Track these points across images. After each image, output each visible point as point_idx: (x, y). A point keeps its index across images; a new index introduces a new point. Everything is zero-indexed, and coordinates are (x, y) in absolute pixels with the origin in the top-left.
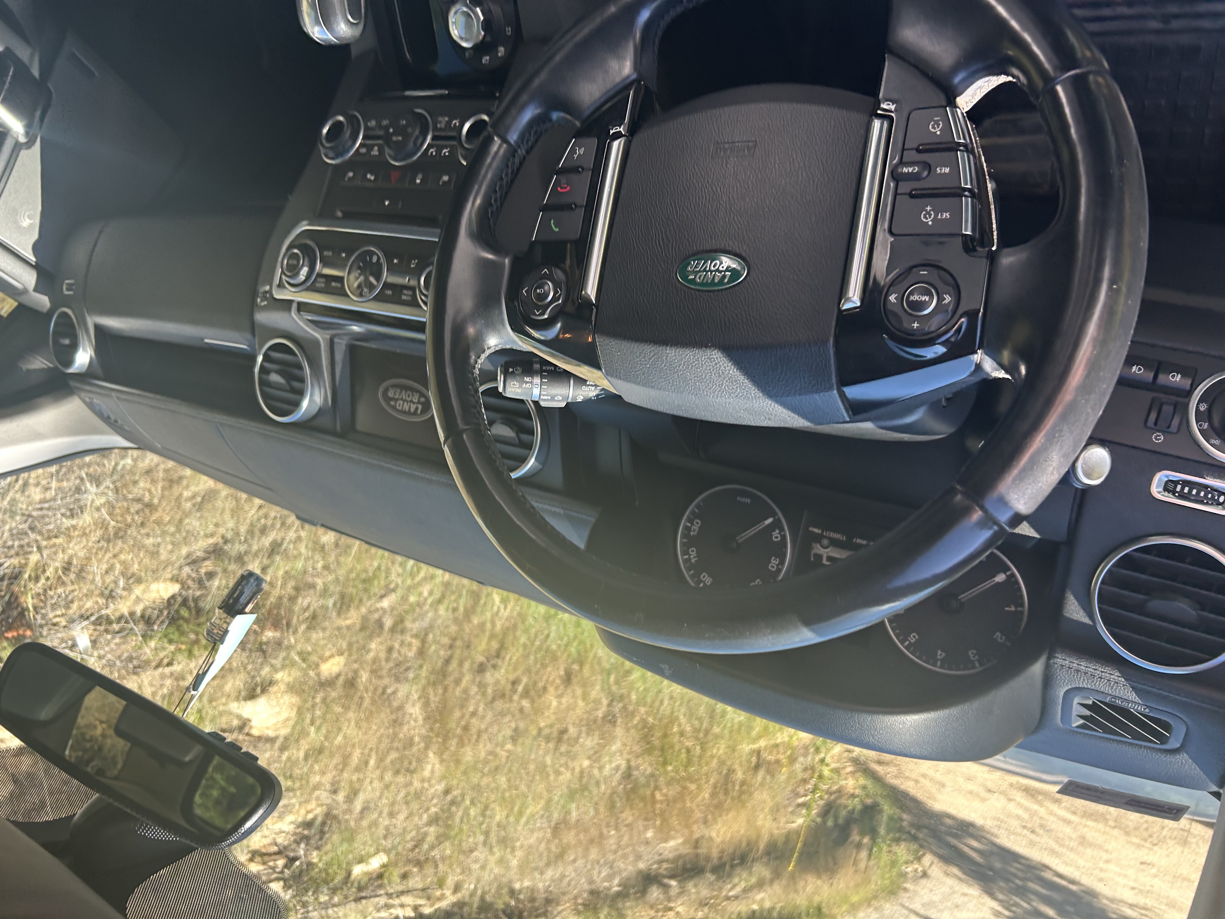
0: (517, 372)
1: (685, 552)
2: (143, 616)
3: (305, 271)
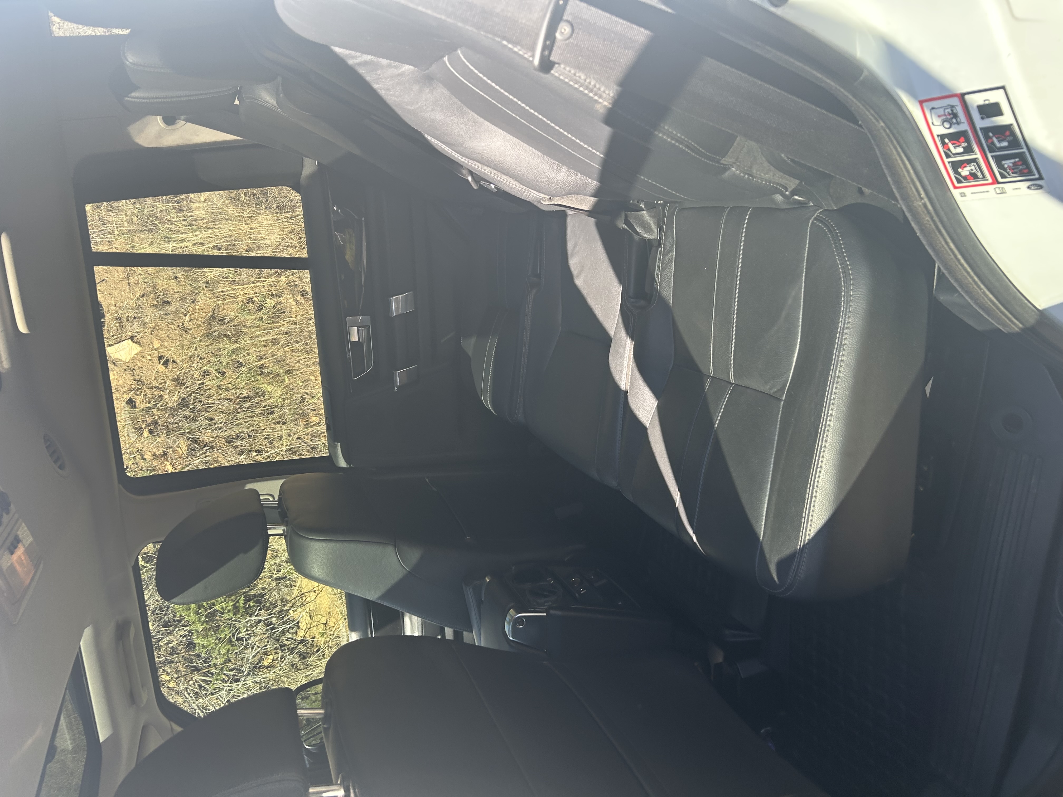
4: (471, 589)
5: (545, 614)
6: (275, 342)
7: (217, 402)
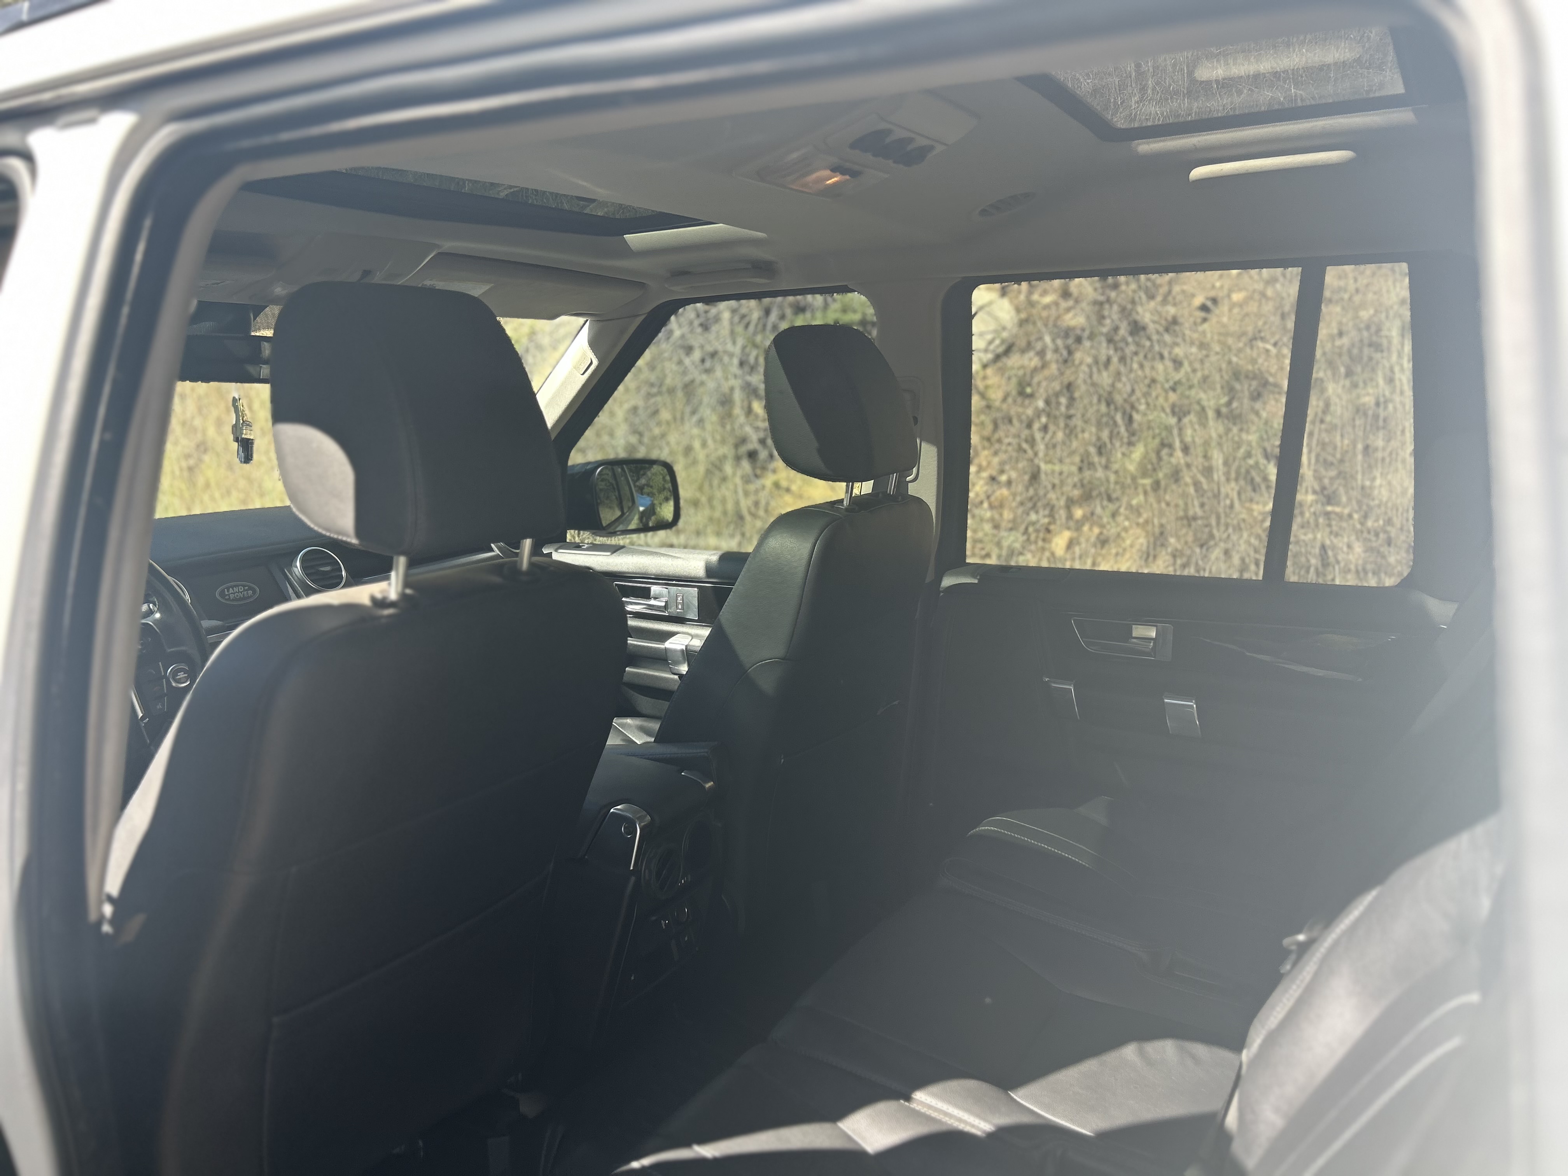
4: (706, 754)
5: (631, 868)
6: (1208, 471)
7: (1132, 376)
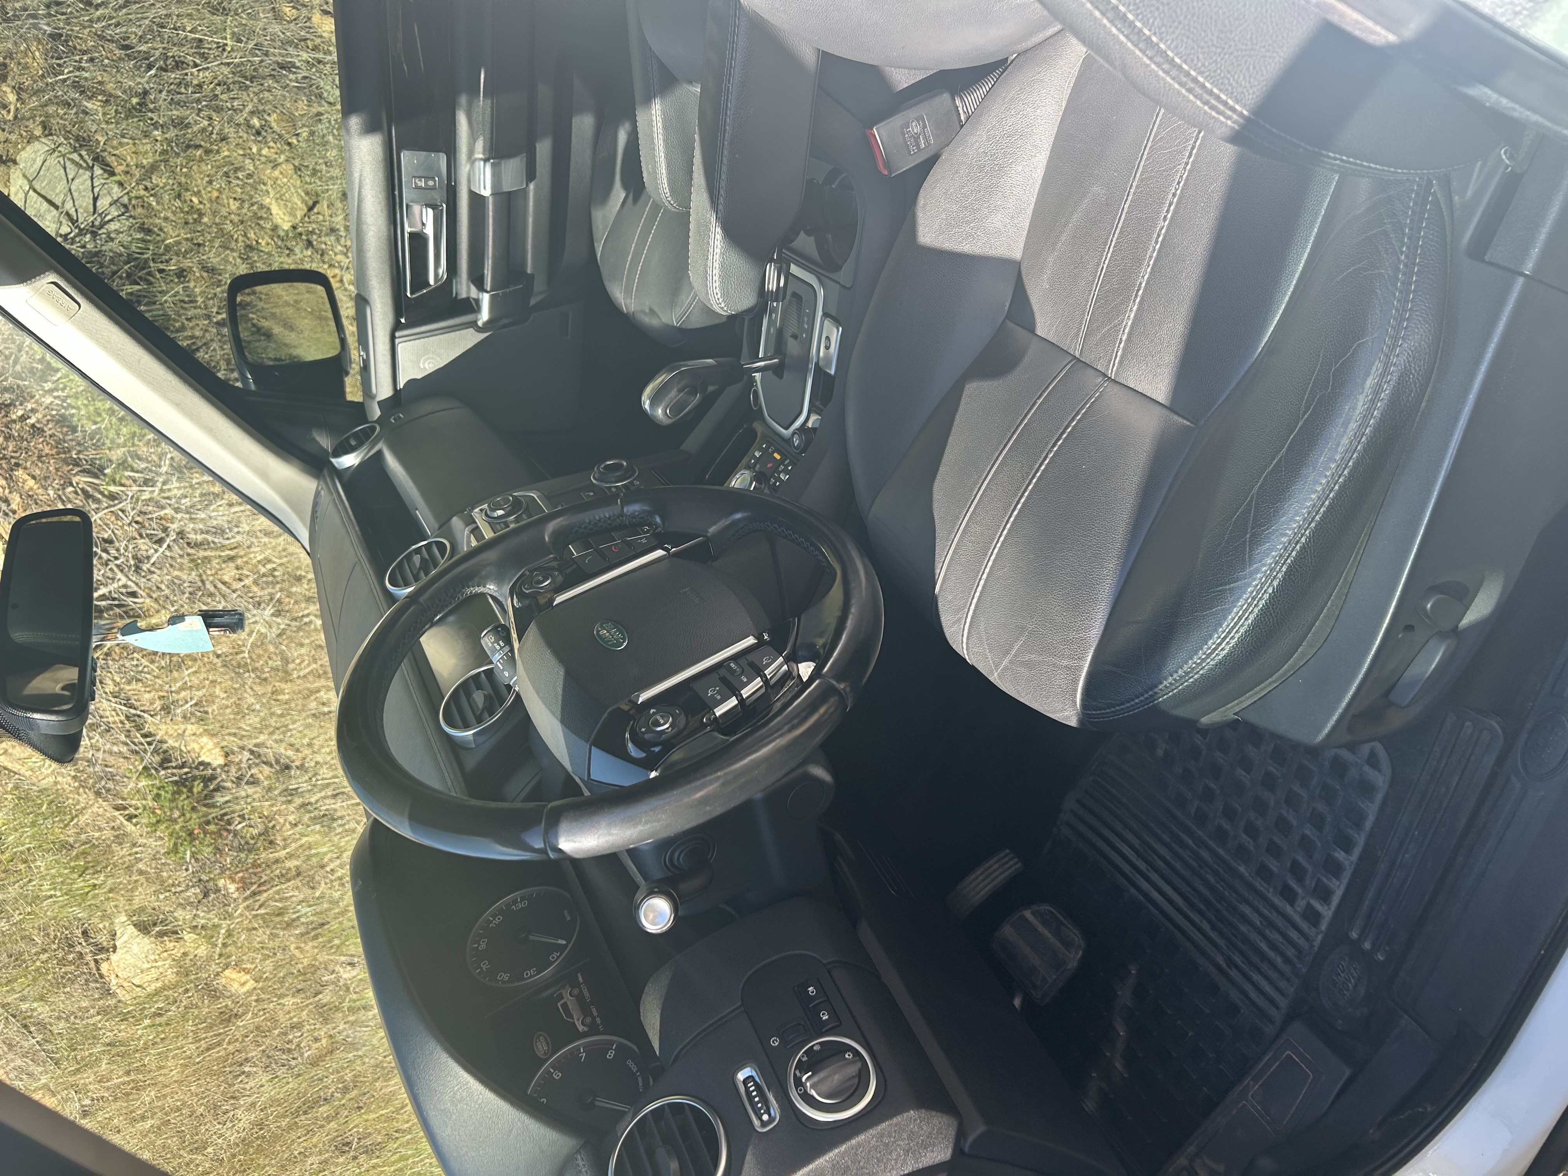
0: (501, 634)
1: (494, 916)
2: (165, 752)
3: (500, 512)
